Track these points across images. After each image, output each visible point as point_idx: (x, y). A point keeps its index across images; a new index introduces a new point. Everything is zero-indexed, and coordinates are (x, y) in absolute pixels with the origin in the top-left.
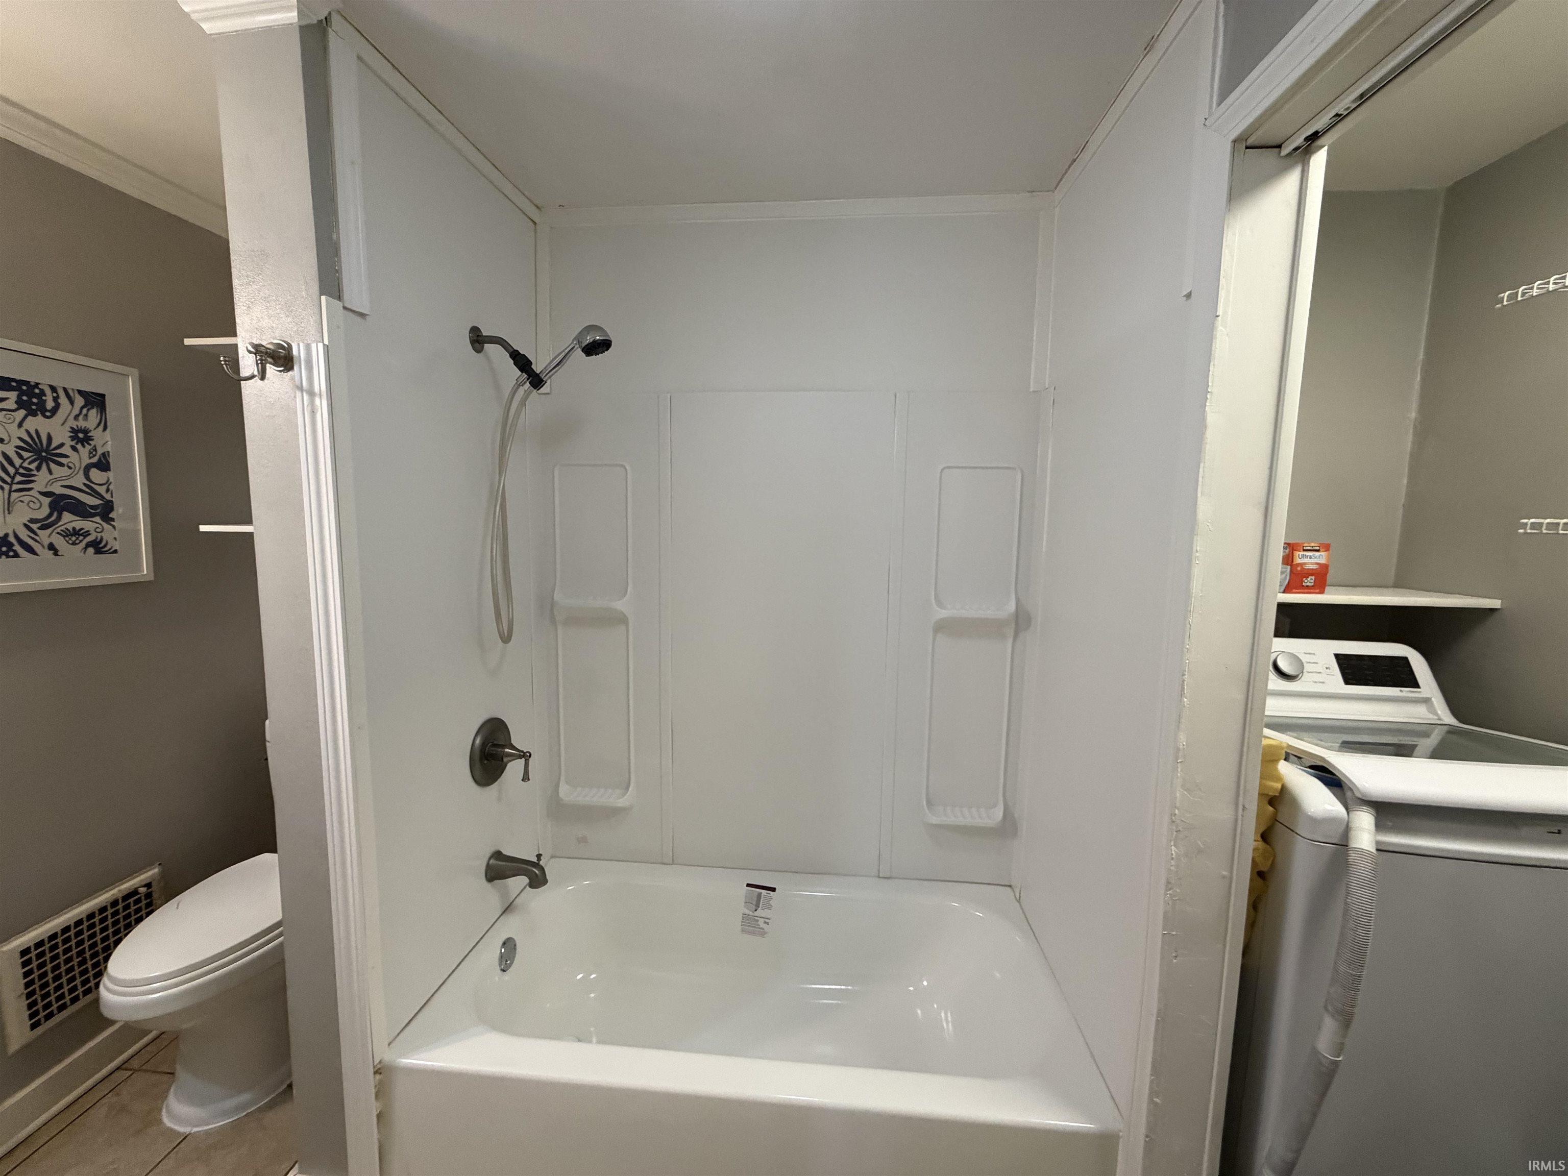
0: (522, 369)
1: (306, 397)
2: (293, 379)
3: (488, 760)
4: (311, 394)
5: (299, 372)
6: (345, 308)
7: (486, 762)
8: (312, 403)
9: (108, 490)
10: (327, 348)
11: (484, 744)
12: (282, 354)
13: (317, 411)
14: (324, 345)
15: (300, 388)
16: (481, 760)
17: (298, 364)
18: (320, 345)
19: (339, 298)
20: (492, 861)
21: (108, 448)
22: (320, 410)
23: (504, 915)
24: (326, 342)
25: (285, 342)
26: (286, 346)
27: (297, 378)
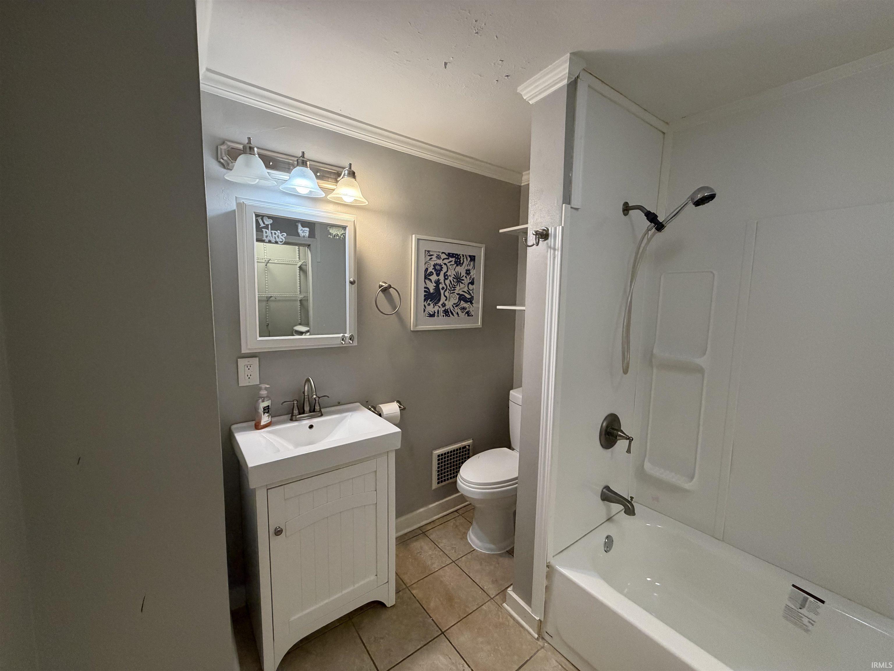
0: (651, 222)
1: (552, 251)
2: (547, 244)
3: (608, 435)
4: (555, 249)
5: (551, 240)
6: (571, 208)
7: (607, 436)
8: (554, 254)
9: (473, 292)
10: (563, 228)
11: (607, 427)
12: (544, 233)
13: (556, 257)
14: (562, 226)
15: (550, 248)
16: (605, 434)
17: (551, 237)
18: (561, 227)
19: (569, 203)
20: (604, 490)
21: (474, 276)
22: (557, 257)
23: (607, 522)
24: (563, 225)
25: (545, 227)
26: (546, 229)
27: (549, 243)
